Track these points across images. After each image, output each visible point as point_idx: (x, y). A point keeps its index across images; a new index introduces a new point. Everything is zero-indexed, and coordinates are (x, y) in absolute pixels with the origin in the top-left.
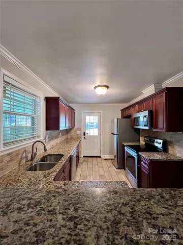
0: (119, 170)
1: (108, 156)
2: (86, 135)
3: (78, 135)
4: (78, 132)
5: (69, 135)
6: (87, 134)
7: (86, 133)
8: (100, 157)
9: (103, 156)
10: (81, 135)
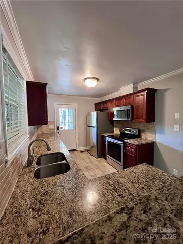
0: (99, 159)
1: (83, 149)
2: (60, 129)
3: (51, 129)
4: (51, 127)
5: (39, 130)
6: (62, 128)
7: (60, 127)
8: (75, 150)
9: (78, 149)
10: (54, 129)
